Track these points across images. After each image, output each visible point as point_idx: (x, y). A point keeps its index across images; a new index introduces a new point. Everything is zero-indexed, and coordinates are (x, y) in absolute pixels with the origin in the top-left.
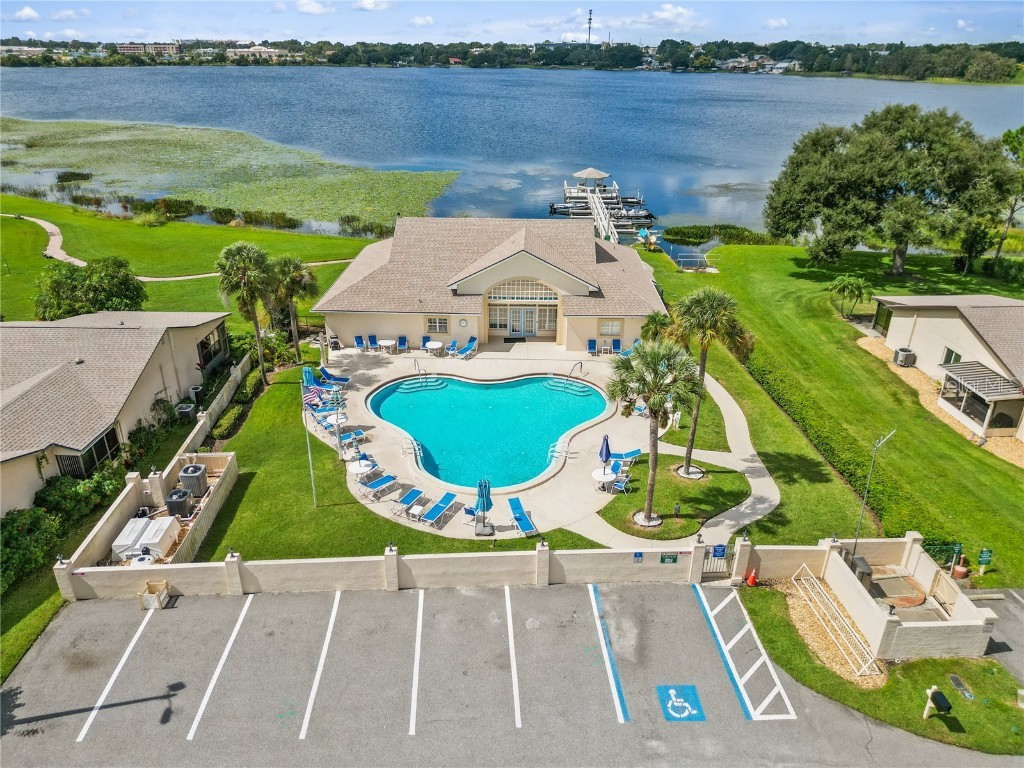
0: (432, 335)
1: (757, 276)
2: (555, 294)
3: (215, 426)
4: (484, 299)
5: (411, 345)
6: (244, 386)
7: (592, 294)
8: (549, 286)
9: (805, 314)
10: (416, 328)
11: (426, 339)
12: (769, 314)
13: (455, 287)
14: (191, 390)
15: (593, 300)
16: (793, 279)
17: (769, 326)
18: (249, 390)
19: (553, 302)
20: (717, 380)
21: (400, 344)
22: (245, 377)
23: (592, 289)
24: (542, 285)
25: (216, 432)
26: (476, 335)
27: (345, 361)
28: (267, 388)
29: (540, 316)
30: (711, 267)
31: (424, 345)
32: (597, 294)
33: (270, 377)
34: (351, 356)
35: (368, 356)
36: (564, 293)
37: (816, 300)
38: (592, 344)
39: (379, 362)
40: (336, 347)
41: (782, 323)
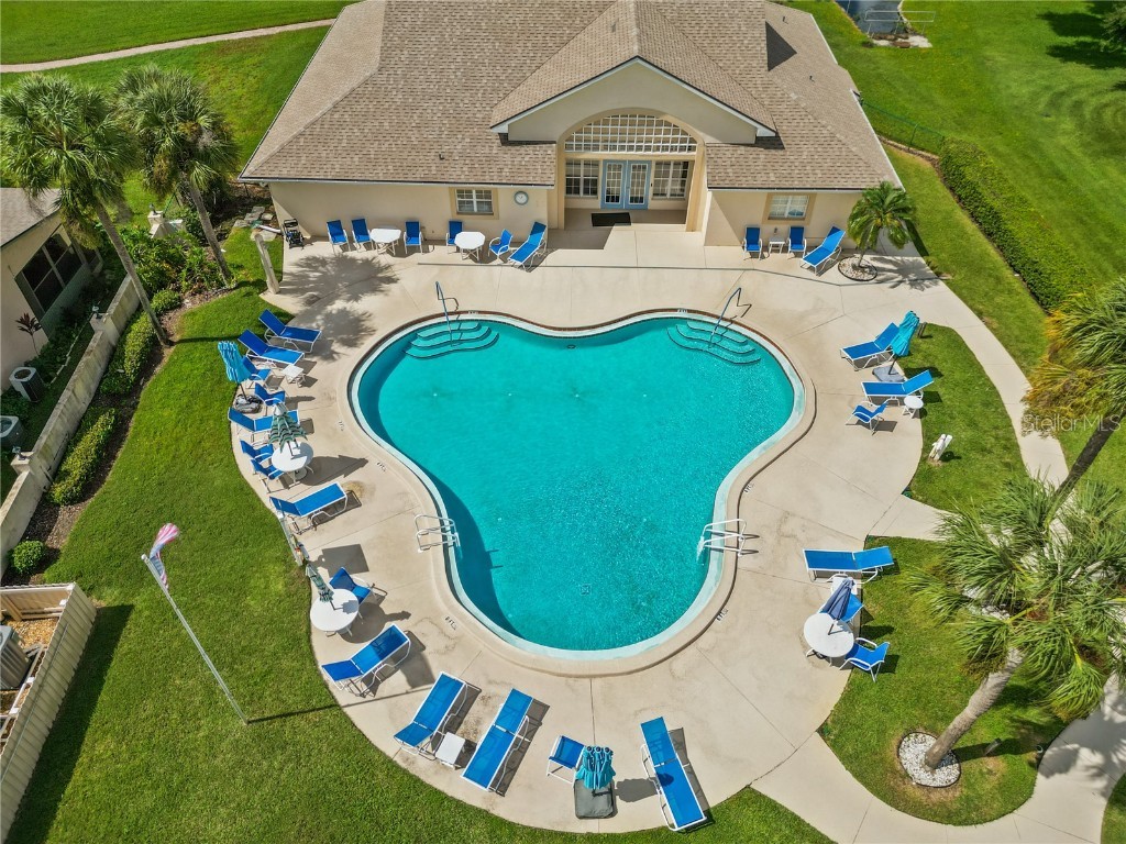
0: (466, 219)
1: (996, 55)
2: (692, 140)
3: (57, 474)
4: (559, 150)
5: (429, 235)
6: (121, 358)
7: (761, 142)
8: (682, 125)
9: (1098, 147)
10: (436, 209)
11: (456, 227)
12: (1035, 146)
13: (504, 129)
14: (12, 378)
15: (763, 154)
16: (1057, 61)
17: (1041, 175)
18: (129, 366)
19: (685, 155)
20: (980, 314)
21: (409, 235)
22: (124, 332)
23: (761, 132)
24: (668, 124)
25: (58, 491)
26: (543, 218)
27: (314, 275)
28: (168, 352)
29: (657, 174)
30: (915, 34)
31: (452, 237)
32: (773, 143)
33: (175, 323)
34: (323, 262)
35: (353, 260)
36: (709, 139)
37: (1108, 113)
38: (752, 237)
39: (372, 279)
40: (297, 241)
41: (1062, 166)
